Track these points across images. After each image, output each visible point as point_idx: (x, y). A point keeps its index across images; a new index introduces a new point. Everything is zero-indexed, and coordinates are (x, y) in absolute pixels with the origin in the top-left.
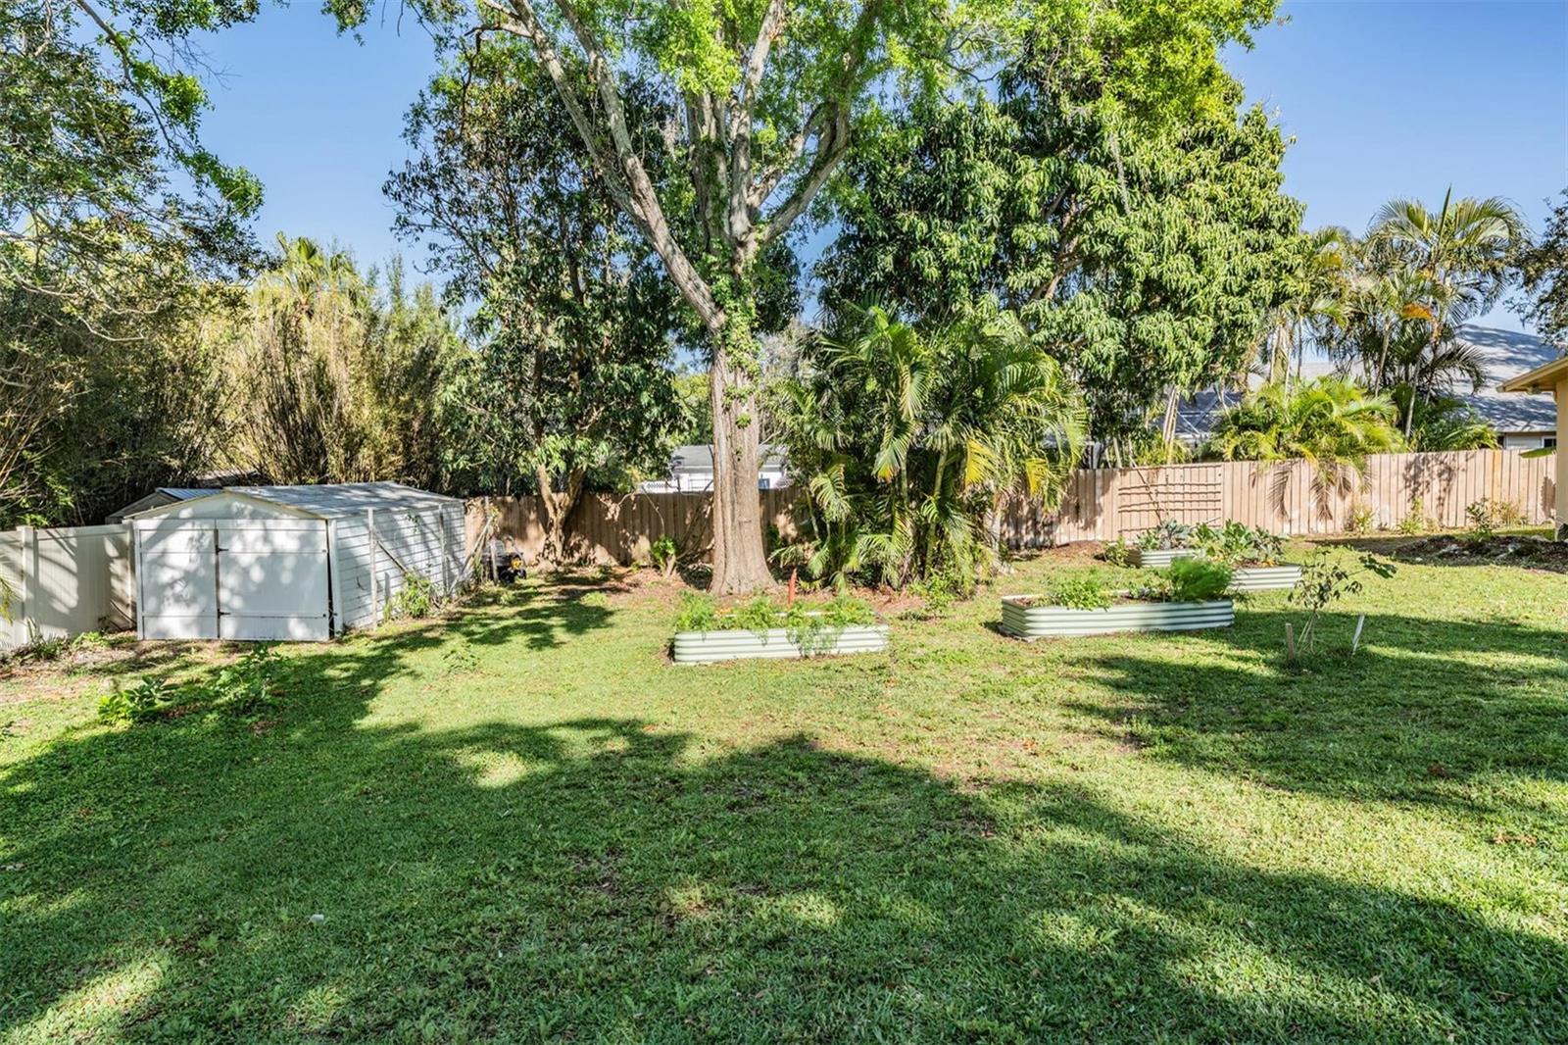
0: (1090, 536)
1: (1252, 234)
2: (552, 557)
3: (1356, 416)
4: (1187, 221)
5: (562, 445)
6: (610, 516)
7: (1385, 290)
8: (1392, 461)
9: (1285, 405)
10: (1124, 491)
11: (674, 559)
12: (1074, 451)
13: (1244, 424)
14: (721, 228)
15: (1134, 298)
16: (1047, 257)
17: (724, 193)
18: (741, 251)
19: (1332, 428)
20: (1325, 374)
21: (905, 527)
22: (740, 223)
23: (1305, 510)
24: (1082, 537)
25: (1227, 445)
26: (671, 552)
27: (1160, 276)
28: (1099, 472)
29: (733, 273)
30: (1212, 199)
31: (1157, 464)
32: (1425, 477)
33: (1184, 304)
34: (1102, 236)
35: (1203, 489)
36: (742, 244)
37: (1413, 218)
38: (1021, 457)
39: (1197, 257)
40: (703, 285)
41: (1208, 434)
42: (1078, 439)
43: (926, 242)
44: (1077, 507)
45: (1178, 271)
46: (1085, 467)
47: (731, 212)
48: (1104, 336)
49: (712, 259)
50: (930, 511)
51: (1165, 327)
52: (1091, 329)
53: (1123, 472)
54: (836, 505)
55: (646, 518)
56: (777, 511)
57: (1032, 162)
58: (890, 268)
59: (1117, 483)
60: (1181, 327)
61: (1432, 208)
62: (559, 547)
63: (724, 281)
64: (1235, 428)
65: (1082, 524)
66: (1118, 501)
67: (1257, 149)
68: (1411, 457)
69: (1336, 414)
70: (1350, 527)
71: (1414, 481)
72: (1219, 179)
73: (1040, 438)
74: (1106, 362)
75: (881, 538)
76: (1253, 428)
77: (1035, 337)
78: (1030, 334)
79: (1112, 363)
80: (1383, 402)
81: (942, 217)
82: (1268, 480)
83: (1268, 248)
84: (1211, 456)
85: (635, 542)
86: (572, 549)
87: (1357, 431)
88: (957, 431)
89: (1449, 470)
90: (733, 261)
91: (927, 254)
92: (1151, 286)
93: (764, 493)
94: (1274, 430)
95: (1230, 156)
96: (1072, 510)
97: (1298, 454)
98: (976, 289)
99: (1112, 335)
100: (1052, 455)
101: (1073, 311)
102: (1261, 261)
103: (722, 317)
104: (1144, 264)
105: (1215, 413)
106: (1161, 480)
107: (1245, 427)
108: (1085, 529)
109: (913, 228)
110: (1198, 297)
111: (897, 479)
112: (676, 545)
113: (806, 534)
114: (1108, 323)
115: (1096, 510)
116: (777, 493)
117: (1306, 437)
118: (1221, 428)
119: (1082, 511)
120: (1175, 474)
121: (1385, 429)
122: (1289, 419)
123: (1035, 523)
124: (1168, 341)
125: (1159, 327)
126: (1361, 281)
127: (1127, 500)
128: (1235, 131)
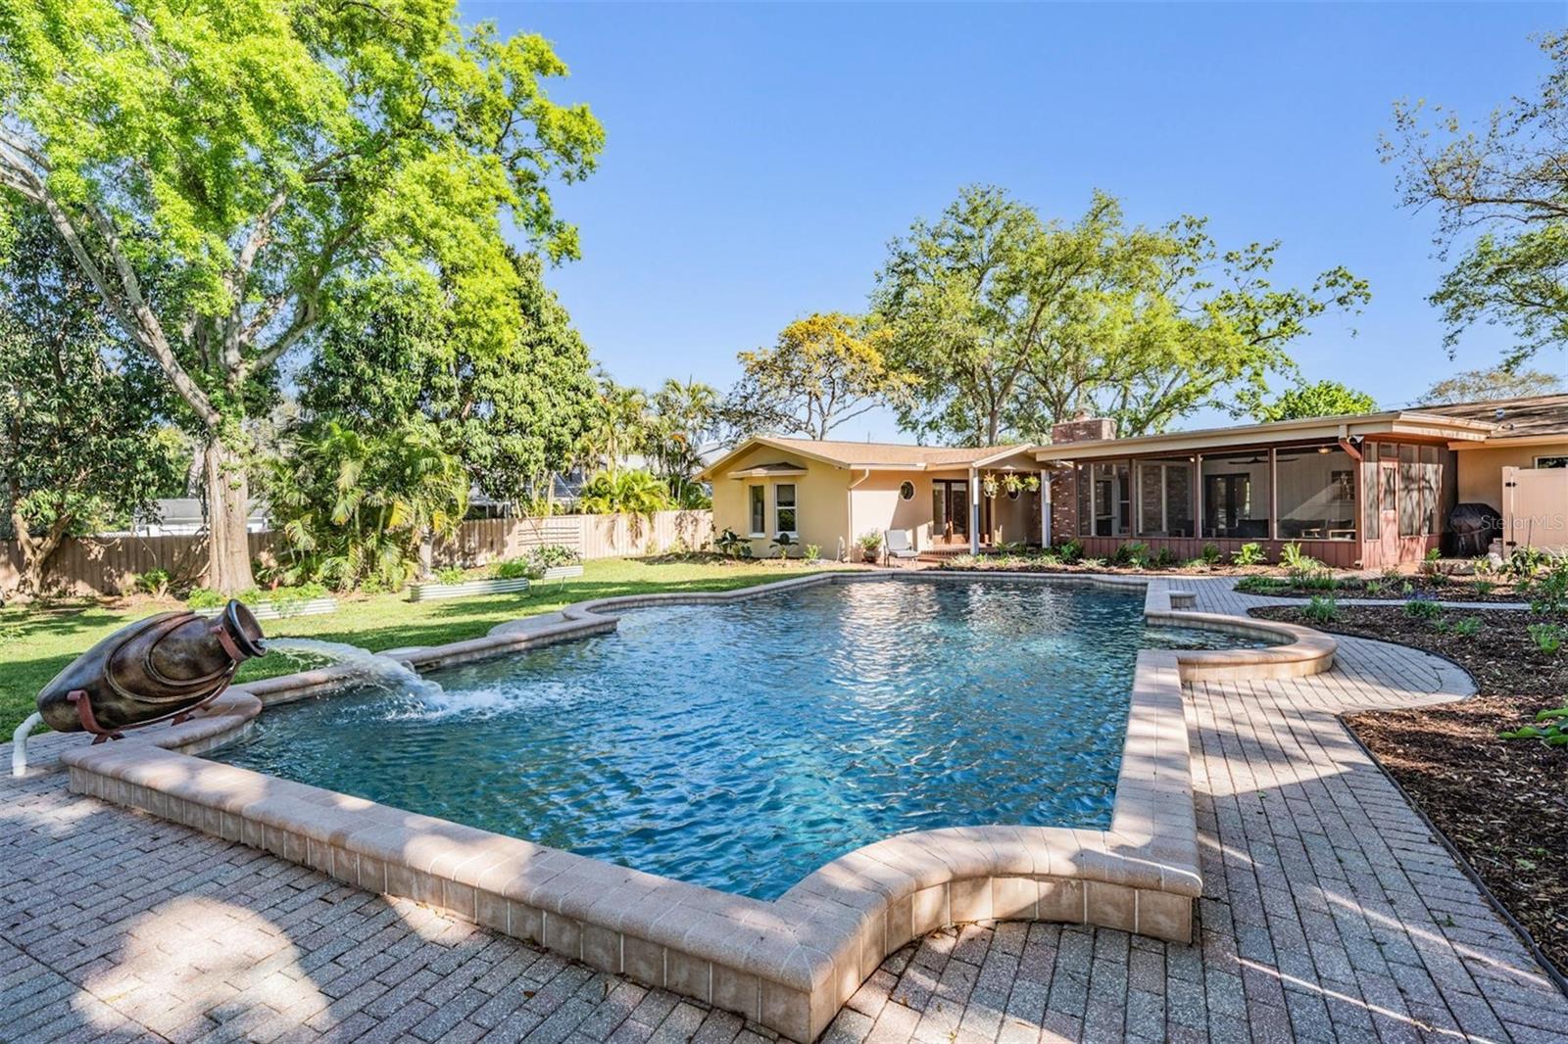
0: (500, 559)
1: (571, 394)
2: (28, 591)
3: (649, 491)
4: (529, 388)
5: (55, 498)
6: (93, 556)
7: (662, 424)
8: (667, 516)
9: (614, 483)
10: (522, 532)
11: (166, 585)
13: (596, 493)
14: (217, 359)
15: (501, 424)
17: (220, 337)
18: (234, 376)
19: (637, 498)
20: (636, 467)
21: (356, 554)
22: (233, 356)
23: (626, 542)
24: (494, 559)
25: (584, 504)
26: (164, 579)
27: (514, 415)
28: (506, 521)
29: (227, 389)
31: (543, 515)
32: (684, 524)
33: (527, 430)
35: (568, 530)
36: (235, 371)
37: (676, 387)
39: (533, 406)
40: (202, 395)
41: (574, 499)
43: (372, 381)
44: (492, 543)
45: (523, 413)
47: (226, 349)
49: (209, 378)
50: (372, 542)
51: (518, 442)
52: (476, 441)
53: (521, 521)
54: (304, 540)
55: (132, 557)
56: (261, 549)
58: (348, 393)
59: (517, 527)
60: (526, 441)
61: (683, 384)
62: (36, 582)
63: (219, 394)
64: (589, 495)
65: (495, 552)
66: (518, 539)
67: (573, 349)
68: (679, 513)
69: (637, 490)
70: (646, 551)
71: (679, 525)
72: (551, 365)
74: (485, 458)
75: (340, 559)
76: (599, 496)
80: (664, 484)
81: (383, 366)
82: (605, 525)
83: (578, 403)
84: (574, 511)
85: (120, 576)
86: (49, 585)
87: (647, 499)
88: (387, 495)
89: (696, 520)
90: (227, 381)
91: (372, 388)
92: (508, 420)
93: (250, 536)
94: (609, 497)
95: (557, 352)
96: (488, 544)
97: (621, 511)
98: (411, 411)
100: (451, 510)
102: (574, 410)
103: (217, 417)
104: (505, 408)
106: (545, 525)
108: (496, 555)
109: (363, 372)
110: (535, 428)
111: (350, 522)
112: (167, 574)
113: (284, 561)
115: (504, 544)
116: (261, 536)
117: (625, 501)
118: (581, 495)
119: (495, 544)
120: (550, 522)
121: (665, 499)
122: (617, 491)
123: (464, 553)
124: (519, 449)
125: (514, 443)
126: (651, 418)
127: (523, 538)
128: (562, 339)
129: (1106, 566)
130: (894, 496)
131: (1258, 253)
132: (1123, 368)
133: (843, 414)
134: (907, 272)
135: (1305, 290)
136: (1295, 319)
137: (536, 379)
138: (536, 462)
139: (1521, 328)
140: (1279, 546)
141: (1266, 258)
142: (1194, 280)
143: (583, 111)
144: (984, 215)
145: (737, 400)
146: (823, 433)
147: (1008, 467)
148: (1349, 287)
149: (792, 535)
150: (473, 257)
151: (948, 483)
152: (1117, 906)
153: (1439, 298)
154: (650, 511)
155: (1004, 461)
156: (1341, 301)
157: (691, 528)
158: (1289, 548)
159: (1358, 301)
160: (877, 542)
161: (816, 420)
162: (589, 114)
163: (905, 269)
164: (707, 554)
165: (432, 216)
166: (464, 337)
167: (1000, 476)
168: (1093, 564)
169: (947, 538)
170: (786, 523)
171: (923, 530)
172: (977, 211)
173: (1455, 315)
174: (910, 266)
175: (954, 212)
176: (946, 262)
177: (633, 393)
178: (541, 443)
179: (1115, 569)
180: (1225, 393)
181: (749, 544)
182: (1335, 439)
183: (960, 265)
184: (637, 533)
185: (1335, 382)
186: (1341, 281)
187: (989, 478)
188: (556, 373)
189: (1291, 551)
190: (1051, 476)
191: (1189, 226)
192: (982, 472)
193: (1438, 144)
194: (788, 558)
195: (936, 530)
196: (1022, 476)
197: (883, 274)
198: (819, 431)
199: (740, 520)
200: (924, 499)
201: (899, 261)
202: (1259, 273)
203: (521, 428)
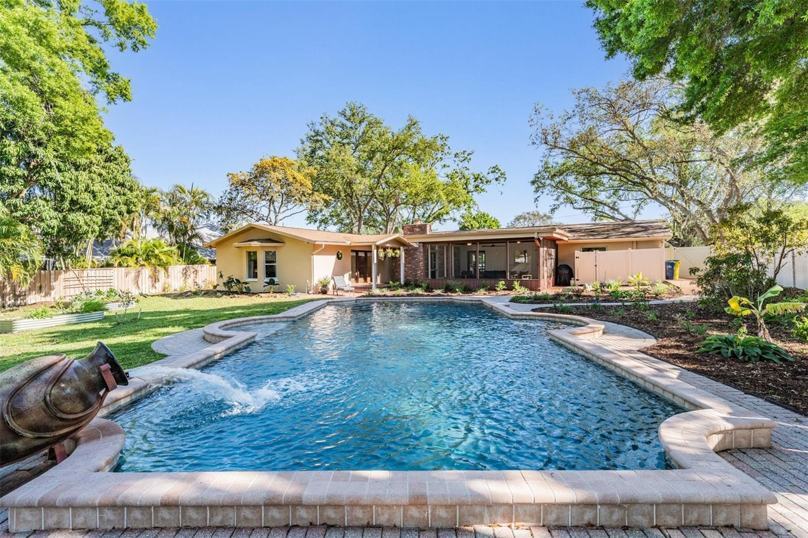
0: (48, 299)
1: (118, 188)
3: (165, 253)
4: (89, 182)
7: (173, 212)
8: (177, 268)
9: (139, 248)
10: (66, 280)
12: (37, 263)
13: (123, 253)
15: (66, 205)
16: (21, 181)
19: (156, 256)
20: (155, 238)
23: (147, 286)
24: (43, 300)
25: (116, 261)
27: (78, 199)
28: (52, 272)
30: (100, 175)
31: (83, 268)
32: (189, 273)
33: (89, 210)
34: (51, 179)
35: (105, 278)
37: (182, 190)
38: (8, 264)
39: (94, 194)
41: (109, 257)
42: (40, 258)
44: (41, 287)
45: (85, 199)
46: (45, 269)
48: (52, 218)
51: (80, 218)
52: (45, 215)
53: (66, 272)
57: (13, 142)
59: (63, 276)
60: (87, 218)
61: (187, 188)
64: (119, 255)
65: (43, 294)
66: (63, 284)
67: (120, 159)
68: (184, 267)
69: (157, 252)
70: (164, 290)
71: (185, 274)
72: (103, 167)
73: (18, 256)
74: (53, 228)
76: (127, 255)
77: (14, 214)
78: (12, 212)
79: (56, 229)
80: (174, 248)
82: (132, 275)
83: (124, 194)
84: (109, 265)
87: (163, 258)
89: (196, 271)
92: (73, 202)
94: (135, 256)
95: (108, 160)
96: (37, 288)
97: (144, 265)
99: (56, 218)
100: (25, 264)
101: (35, 206)
102: (121, 199)
104: (70, 194)
105: (110, 249)
106: (85, 275)
107: (124, 255)
108: (45, 296)
110: (95, 209)
114: (53, 213)
115: (51, 288)
117: (147, 259)
118: (113, 254)
119: (43, 289)
120: (92, 273)
121: (176, 257)
122: (141, 253)
123: (15, 295)
124: (82, 223)
125: (77, 218)
126: (165, 207)
127: (68, 283)
128: (111, 151)
129: (446, 292)
130: (333, 258)
131: (466, 155)
132: (418, 200)
133: (288, 213)
134: (317, 141)
135: (485, 174)
136: (481, 185)
137: (94, 176)
138: (92, 232)
139: (555, 197)
140: (512, 282)
141: (469, 157)
142: (443, 163)
143: (142, 7)
144: (357, 119)
145: (226, 201)
146: (276, 222)
147: (388, 245)
148: (499, 174)
149: (276, 279)
150: (66, 87)
151: (357, 252)
152: (745, 438)
153: (533, 183)
154: (165, 266)
155: (387, 243)
156: (497, 179)
157: (192, 276)
158: (516, 283)
159: (502, 180)
160: (328, 283)
161: (272, 215)
162: (146, 11)
163: (315, 138)
164: (219, 291)
165: (32, 52)
166: (63, 142)
167: (385, 249)
168: (438, 292)
169: (357, 280)
170: (271, 272)
171: (347, 276)
172: (354, 115)
173: (537, 191)
174: (319, 138)
175: (343, 114)
176: (338, 139)
177: (155, 191)
178: (99, 220)
179: (450, 294)
180: (457, 214)
181: (248, 285)
182: (533, 238)
183: (345, 141)
184: (155, 279)
185: (486, 213)
186: (497, 171)
187: (381, 250)
188: (108, 173)
189: (516, 284)
190: (405, 250)
191: (441, 139)
192: (378, 247)
193: (547, 123)
194: (274, 292)
195: (352, 276)
196: (394, 249)
197: (305, 140)
198: (273, 221)
199: (240, 270)
200: (348, 260)
201: (313, 134)
202: (465, 164)
203: (83, 209)
